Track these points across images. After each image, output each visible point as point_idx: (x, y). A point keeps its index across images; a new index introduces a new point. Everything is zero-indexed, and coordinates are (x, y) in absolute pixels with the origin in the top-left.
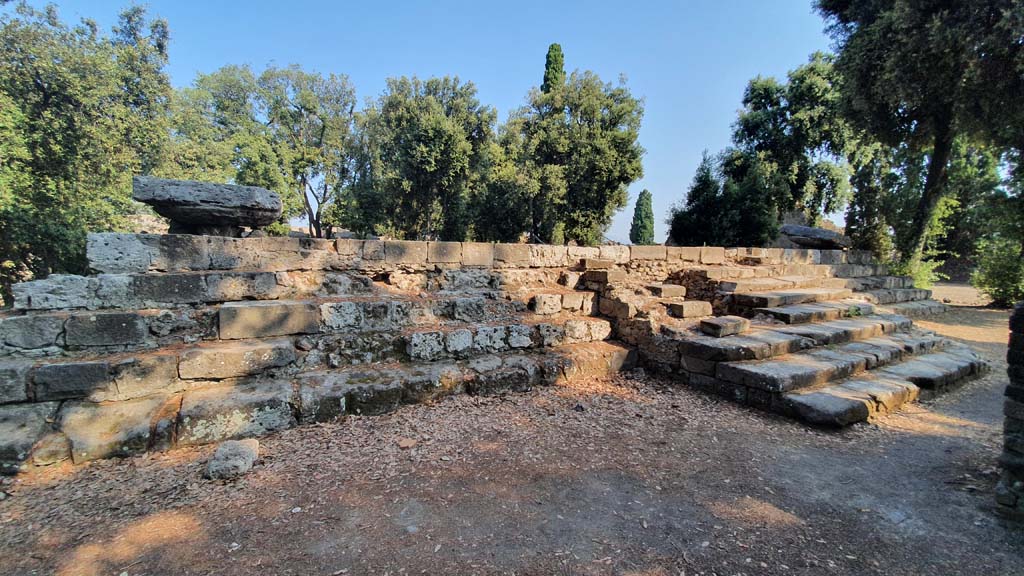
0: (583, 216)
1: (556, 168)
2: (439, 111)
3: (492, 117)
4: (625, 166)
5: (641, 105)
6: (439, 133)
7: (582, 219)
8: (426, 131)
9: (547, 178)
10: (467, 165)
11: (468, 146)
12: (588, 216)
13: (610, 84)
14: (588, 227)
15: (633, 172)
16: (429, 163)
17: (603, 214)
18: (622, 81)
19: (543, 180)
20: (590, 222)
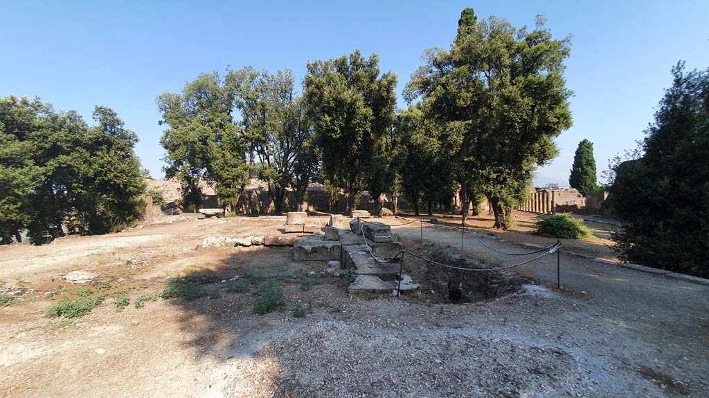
0: (495, 172)
1: (457, 124)
2: (341, 83)
3: (392, 82)
4: (545, 114)
5: (565, 45)
6: (340, 103)
7: (494, 176)
8: (328, 103)
9: (447, 136)
10: (369, 130)
11: (369, 111)
12: (501, 172)
13: (524, 28)
14: (501, 183)
15: (556, 120)
16: (334, 131)
17: (521, 169)
18: (540, 23)
19: (443, 138)
20: (505, 179)
